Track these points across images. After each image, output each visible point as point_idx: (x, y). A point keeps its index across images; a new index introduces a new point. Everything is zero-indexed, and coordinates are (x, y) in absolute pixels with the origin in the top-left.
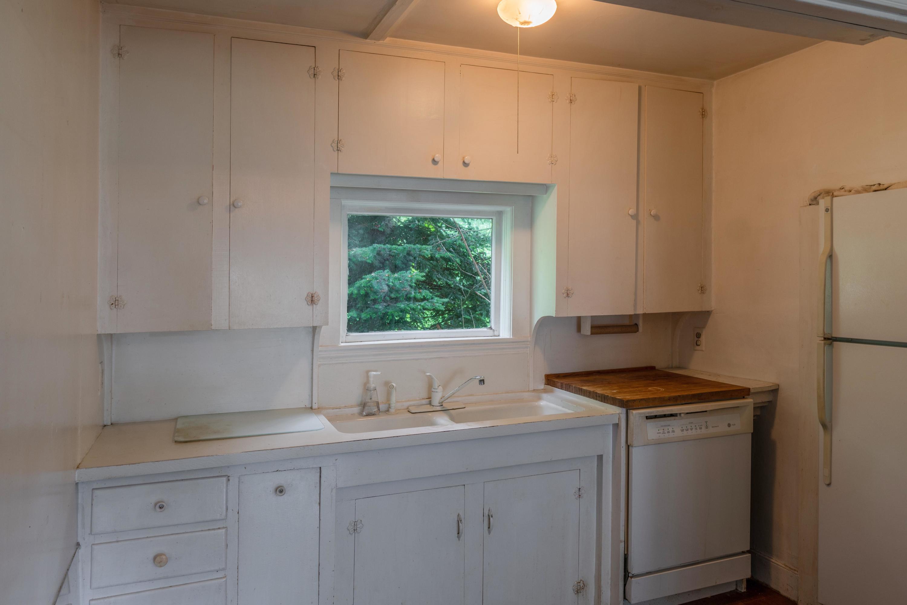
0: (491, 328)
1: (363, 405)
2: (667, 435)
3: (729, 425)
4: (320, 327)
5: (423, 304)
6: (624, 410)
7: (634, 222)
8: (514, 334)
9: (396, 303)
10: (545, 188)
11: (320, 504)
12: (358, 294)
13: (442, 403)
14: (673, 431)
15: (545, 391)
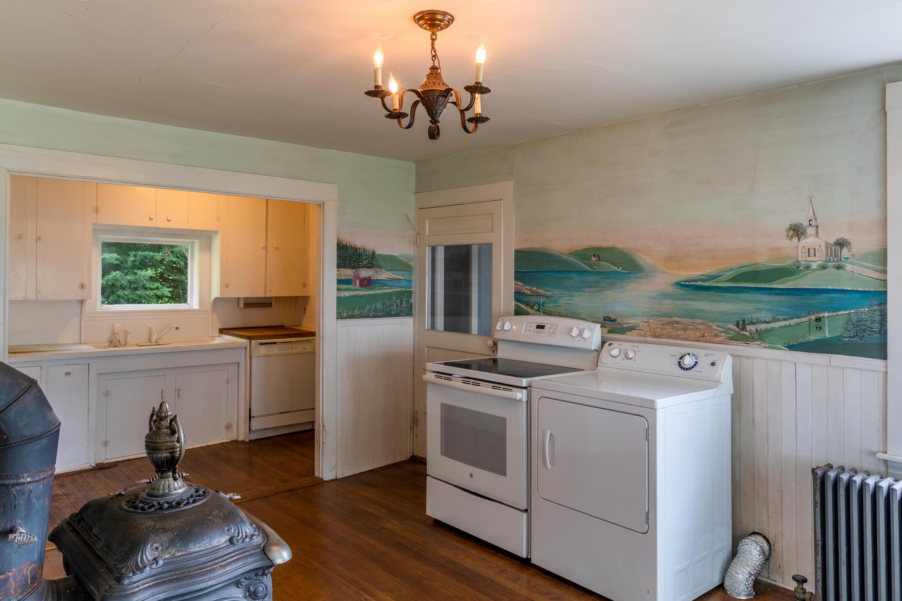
0: (188, 304)
1: (111, 342)
2: (270, 352)
3: (304, 349)
4: (86, 300)
5: (154, 292)
6: (249, 340)
7: (264, 251)
8: (200, 307)
9: (135, 291)
10: (216, 232)
11: (88, 381)
12: (107, 284)
13: (157, 341)
14: (274, 351)
15: (219, 336)
